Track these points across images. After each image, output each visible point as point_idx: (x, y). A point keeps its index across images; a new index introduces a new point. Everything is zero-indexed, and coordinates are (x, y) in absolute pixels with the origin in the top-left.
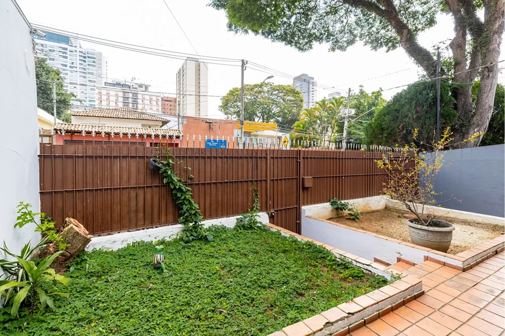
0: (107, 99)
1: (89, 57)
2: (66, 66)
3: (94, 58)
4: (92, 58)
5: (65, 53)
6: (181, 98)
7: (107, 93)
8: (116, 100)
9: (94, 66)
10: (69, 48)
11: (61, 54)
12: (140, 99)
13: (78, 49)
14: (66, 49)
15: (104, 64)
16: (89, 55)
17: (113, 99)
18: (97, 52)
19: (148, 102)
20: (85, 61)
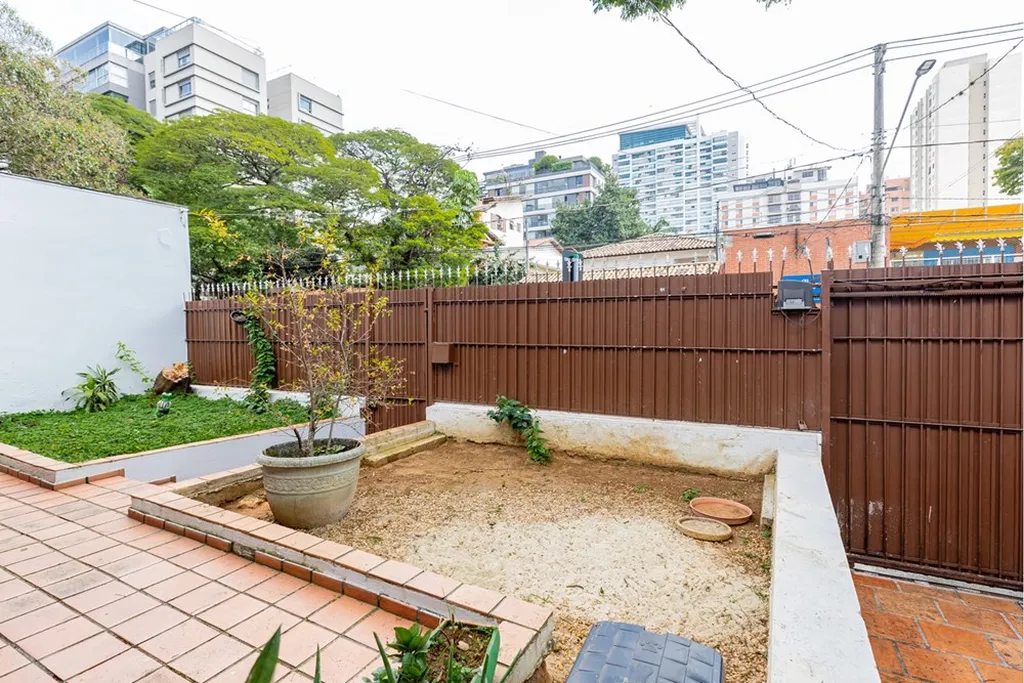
0: (737, 216)
1: (715, 148)
2: (680, 174)
3: (725, 146)
4: (720, 147)
5: (680, 153)
6: (924, 175)
7: (737, 206)
8: (754, 215)
9: (724, 160)
10: (685, 142)
11: (674, 157)
12: (804, 202)
13: (700, 139)
14: (680, 146)
15: (742, 152)
16: (715, 144)
17: (748, 213)
18: (730, 134)
19: (825, 205)
20: (708, 157)
